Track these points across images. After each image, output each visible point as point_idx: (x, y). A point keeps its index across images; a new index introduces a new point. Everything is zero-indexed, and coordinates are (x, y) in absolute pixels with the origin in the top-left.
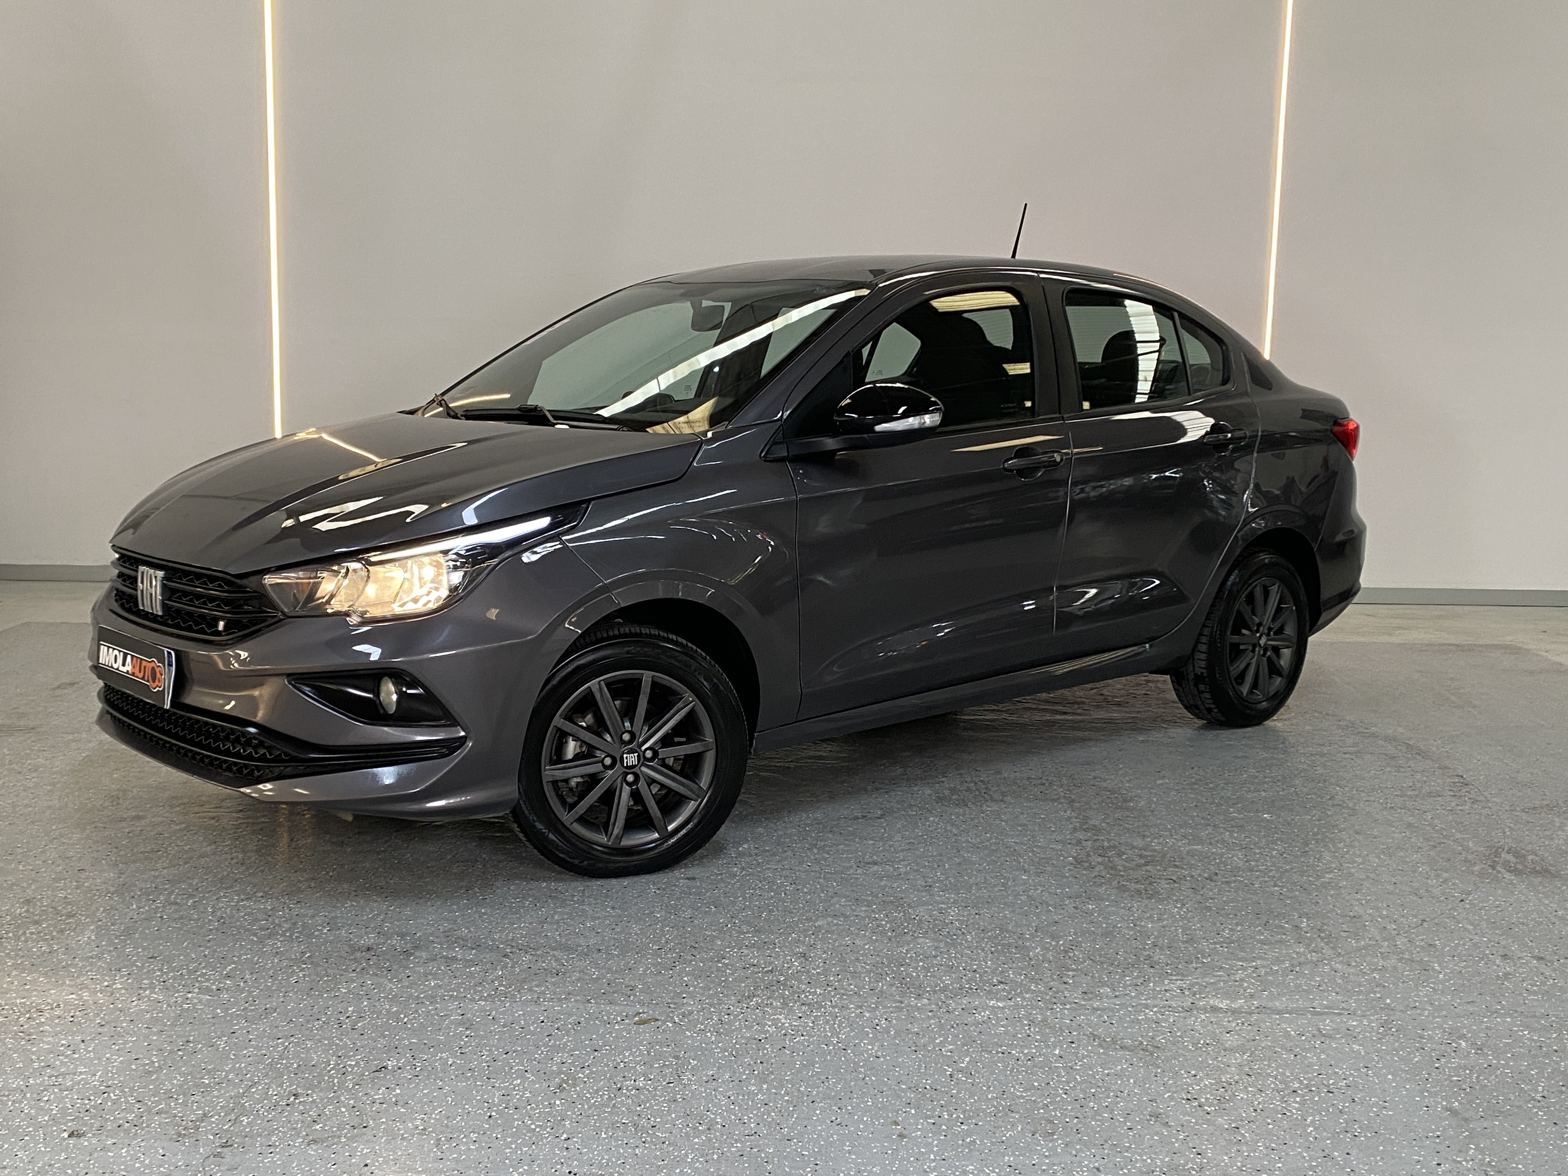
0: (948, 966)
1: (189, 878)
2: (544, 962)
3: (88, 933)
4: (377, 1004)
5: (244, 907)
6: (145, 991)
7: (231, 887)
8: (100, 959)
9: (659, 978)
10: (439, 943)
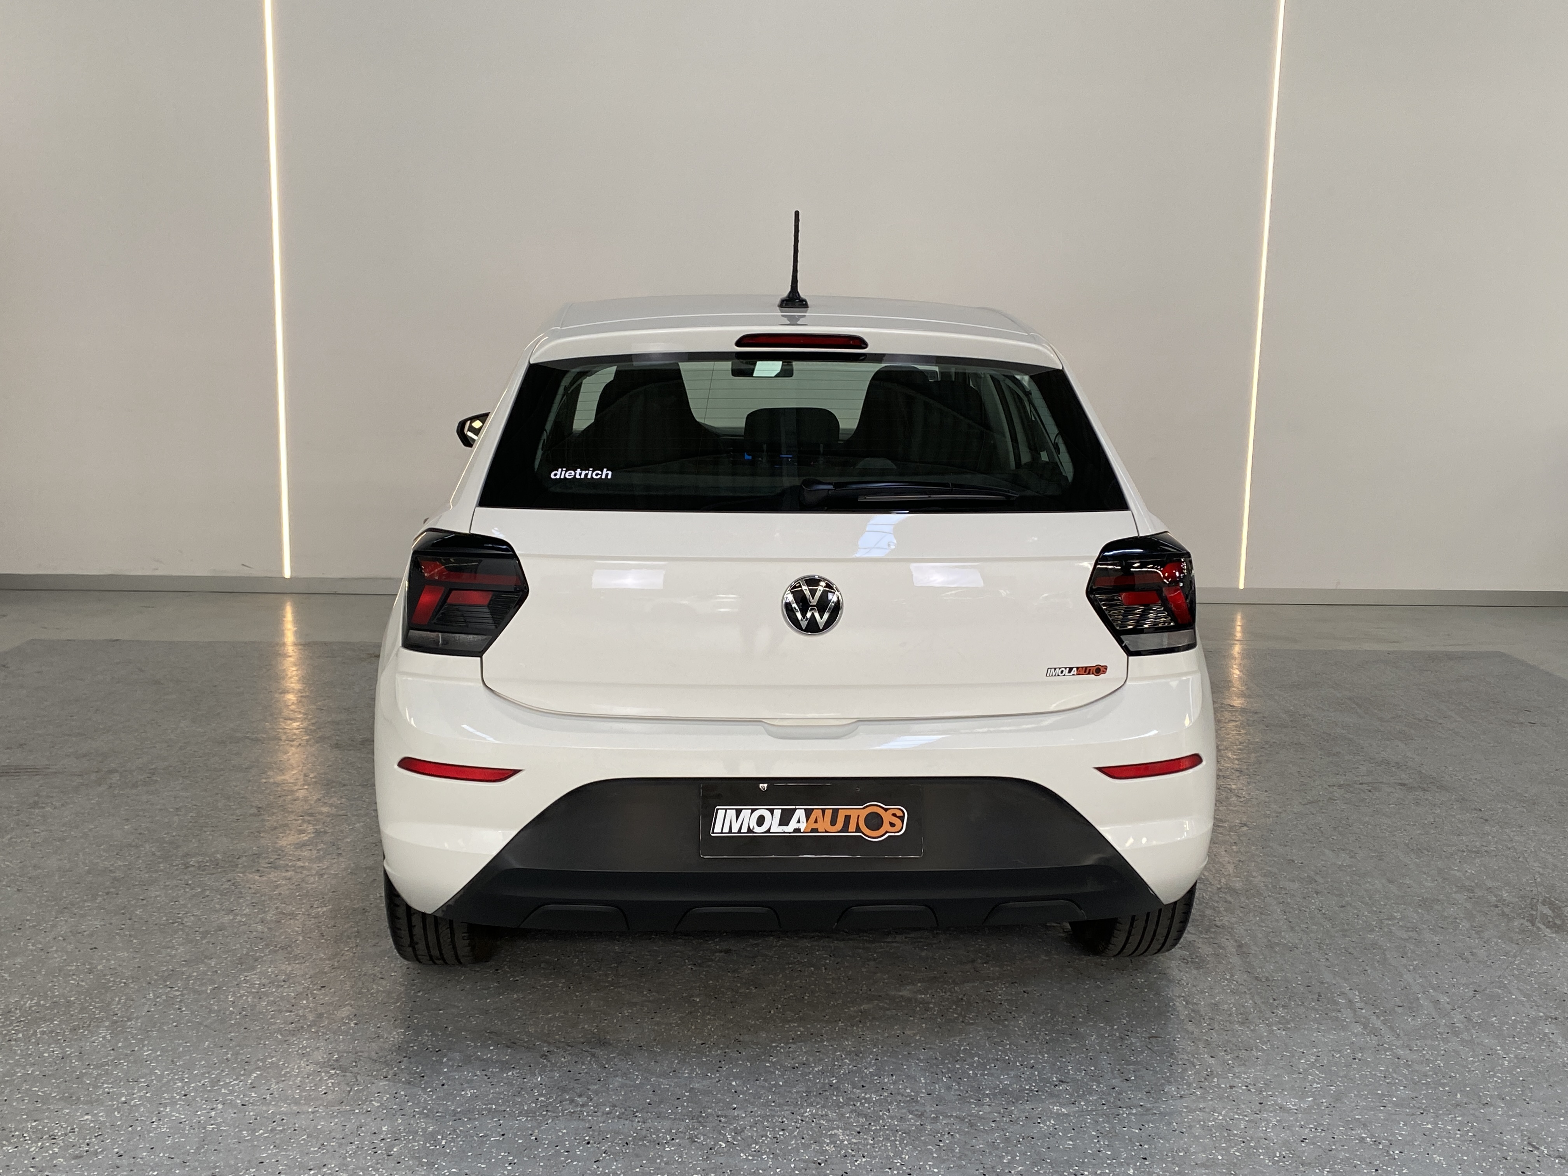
0: (1005, 1061)
1: (206, 957)
2: (583, 1064)
3: (102, 1031)
4: (412, 1122)
5: (266, 994)
6: (165, 1107)
7: (254, 968)
8: (116, 1065)
9: (706, 1082)
10: (472, 1040)
